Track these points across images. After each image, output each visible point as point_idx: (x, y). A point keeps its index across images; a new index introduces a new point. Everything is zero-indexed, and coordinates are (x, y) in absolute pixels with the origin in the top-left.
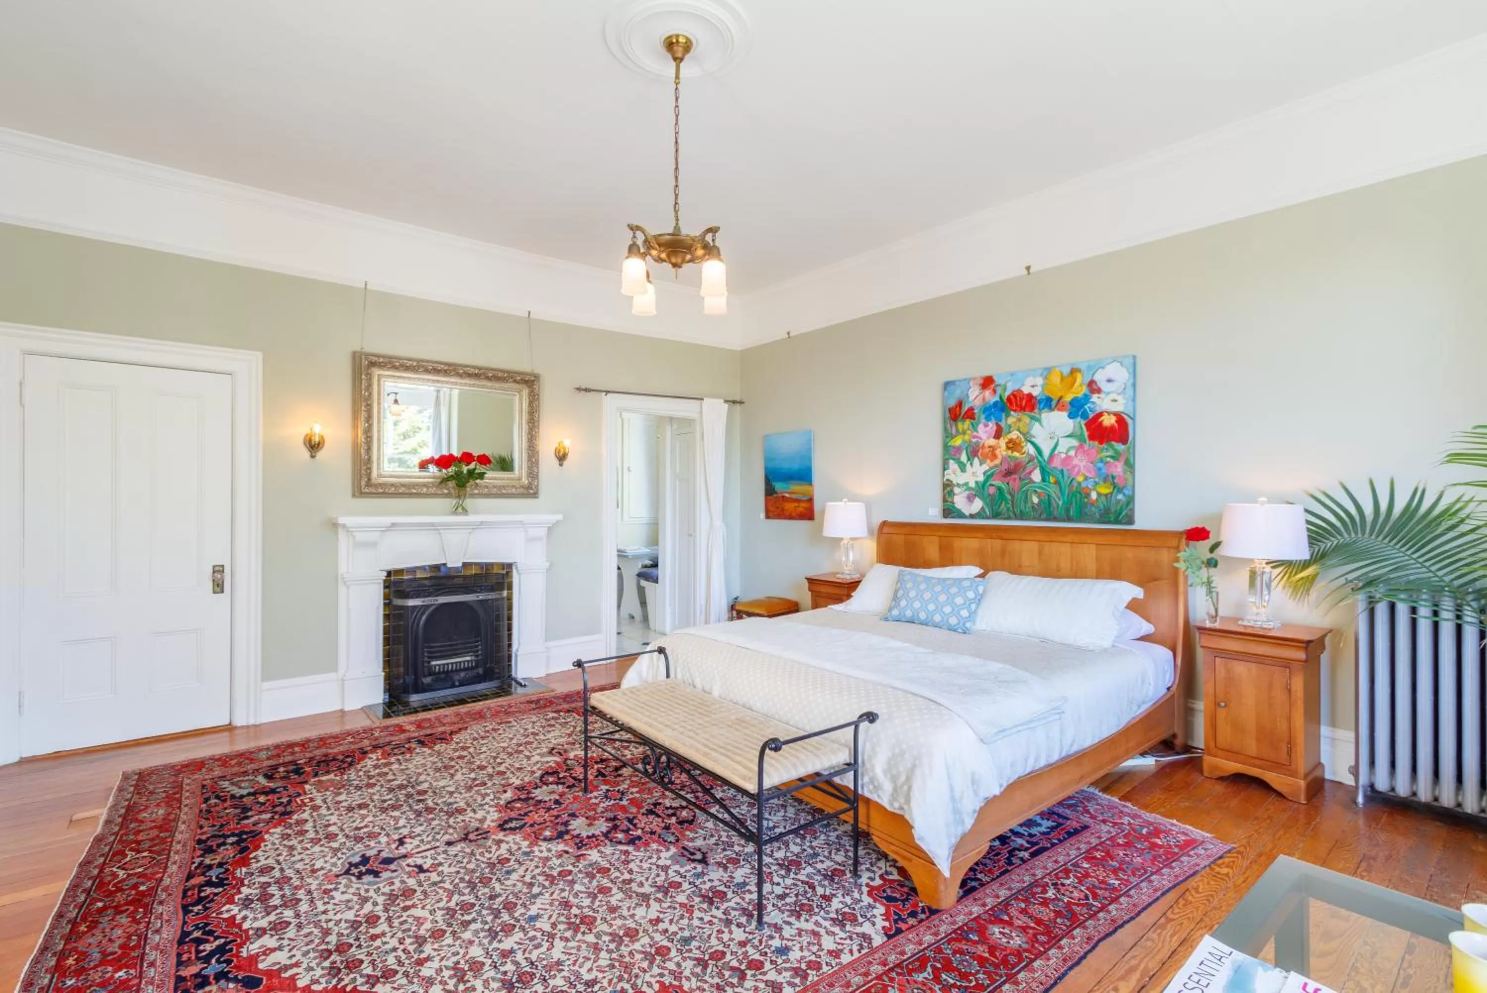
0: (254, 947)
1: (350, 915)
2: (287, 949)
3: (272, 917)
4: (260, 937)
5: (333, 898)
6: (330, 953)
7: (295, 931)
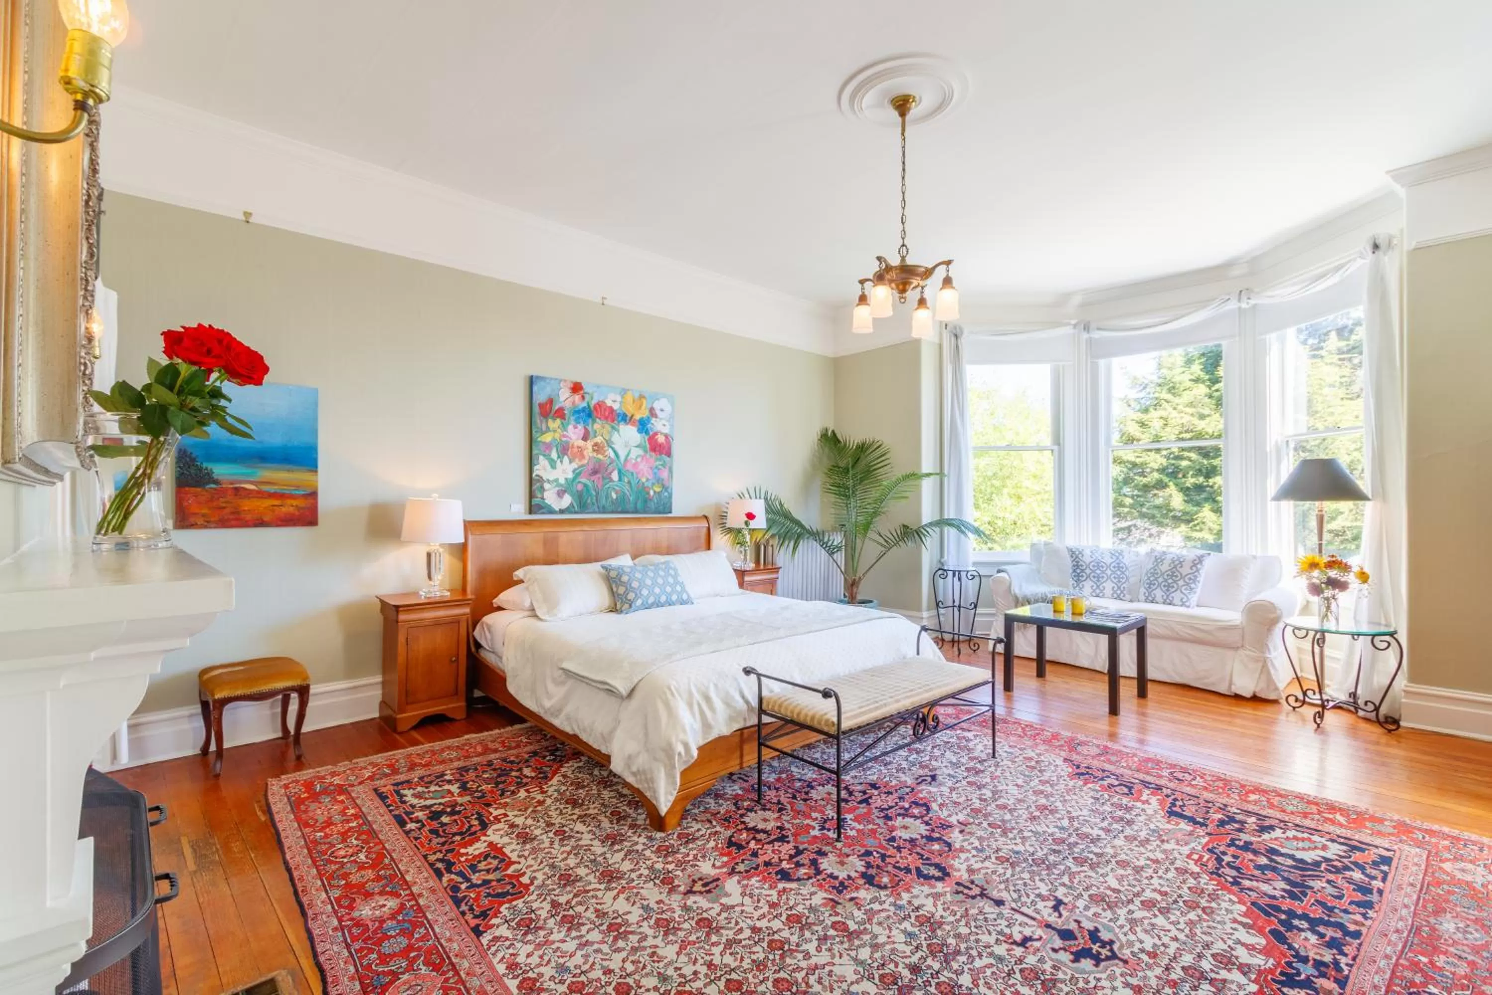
0: (1258, 961)
1: (1160, 921)
2: (1234, 937)
3: (1223, 974)
4: (1248, 966)
5: (1155, 945)
6: (1204, 910)
7: (1215, 946)
